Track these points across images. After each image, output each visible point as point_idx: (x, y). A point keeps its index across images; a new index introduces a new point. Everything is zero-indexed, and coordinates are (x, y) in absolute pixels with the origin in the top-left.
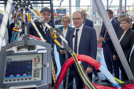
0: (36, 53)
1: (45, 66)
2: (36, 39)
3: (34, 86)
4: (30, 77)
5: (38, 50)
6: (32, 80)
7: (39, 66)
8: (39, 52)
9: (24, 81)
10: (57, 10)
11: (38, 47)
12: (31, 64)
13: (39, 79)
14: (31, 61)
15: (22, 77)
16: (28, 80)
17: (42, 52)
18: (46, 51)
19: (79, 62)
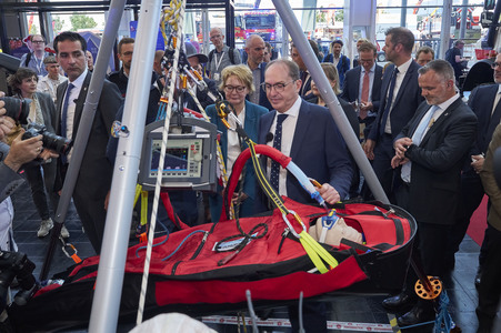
0: (194, 138)
1: (206, 157)
2: (193, 116)
3: (190, 185)
4: (184, 171)
5: (197, 133)
6: (188, 176)
7: (199, 157)
8: (198, 136)
9: (177, 176)
10: (248, 17)
11: (197, 129)
12: (187, 154)
13: (198, 175)
14: (187, 149)
15: (174, 171)
16: (182, 176)
17: (203, 136)
18: (208, 136)
19: (258, 156)
